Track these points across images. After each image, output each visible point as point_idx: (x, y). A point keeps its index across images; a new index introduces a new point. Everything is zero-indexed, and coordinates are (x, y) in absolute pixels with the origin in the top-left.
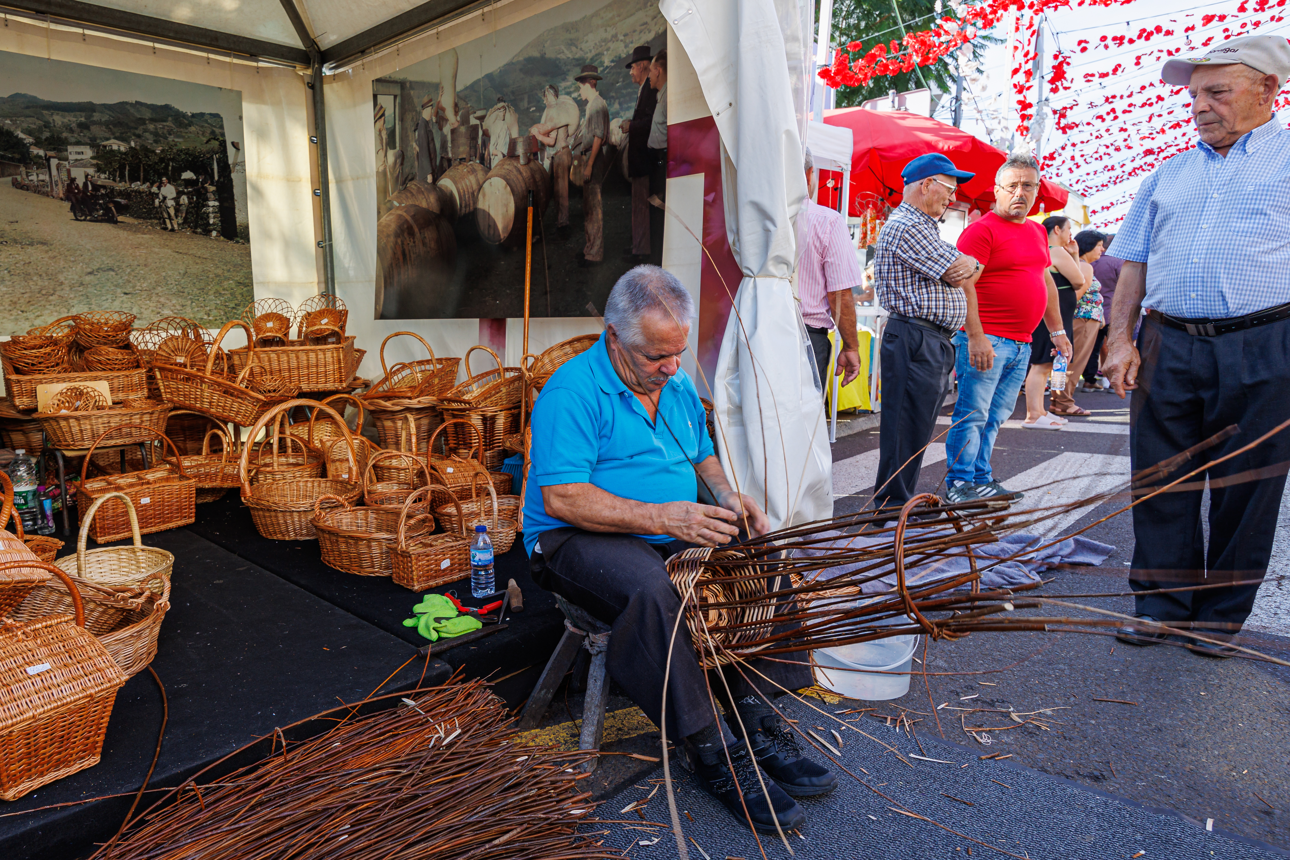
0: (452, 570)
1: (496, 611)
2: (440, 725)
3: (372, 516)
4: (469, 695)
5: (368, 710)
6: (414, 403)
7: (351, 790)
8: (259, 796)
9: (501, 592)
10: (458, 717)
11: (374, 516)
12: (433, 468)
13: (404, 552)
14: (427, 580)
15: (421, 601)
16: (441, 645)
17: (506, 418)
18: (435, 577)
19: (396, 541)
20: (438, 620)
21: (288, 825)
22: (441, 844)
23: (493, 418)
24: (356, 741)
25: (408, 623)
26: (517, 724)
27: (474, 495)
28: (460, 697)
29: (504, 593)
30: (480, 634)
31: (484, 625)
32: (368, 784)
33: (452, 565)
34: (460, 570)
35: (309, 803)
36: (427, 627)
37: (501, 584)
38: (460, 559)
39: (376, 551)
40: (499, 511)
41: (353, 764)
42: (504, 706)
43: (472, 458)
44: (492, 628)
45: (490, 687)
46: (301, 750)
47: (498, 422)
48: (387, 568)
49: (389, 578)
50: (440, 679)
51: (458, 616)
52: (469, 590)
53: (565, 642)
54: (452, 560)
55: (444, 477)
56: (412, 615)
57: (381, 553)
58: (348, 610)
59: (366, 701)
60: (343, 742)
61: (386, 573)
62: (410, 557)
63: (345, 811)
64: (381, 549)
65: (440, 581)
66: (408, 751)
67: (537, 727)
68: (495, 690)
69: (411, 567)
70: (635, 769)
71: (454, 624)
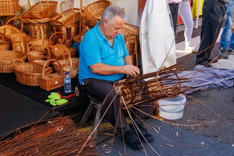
0: (58, 85)
1: (72, 97)
2: (58, 127)
3: (31, 66)
4: (65, 120)
5: (39, 124)
6: (41, 21)
7: (37, 142)
8: (15, 144)
9: (73, 91)
10: (62, 125)
11: (32, 66)
12: (50, 48)
13: (44, 79)
14: (51, 88)
15: (50, 95)
16: (57, 107)
17: (75, 28)
18: (53, 87)
19: (41, 76)
20: (56, 100)
21: (23, 150)
22: (60, 152)
23: (70, 29)
24: (37, 131)
25: (47, 101)
26: (77, 126)
27: (64, 58)
28: (63, 120)
29: (74, 92)
30: (68, 104)
31: (68, 101)
32: (41, 141)
33: (58, 83)
34: (61, 84)
35: (28, 145)
36: (53, 102)
37: (73, 89)
38: (61, 81)
39: (35, 78)
40: (72, 64)
41: (37, 137)
42: (74, 123)
43: (63, 44)
44: (71, 102)
45: (70, 118)
46: (24, 133)
47: (72, 30)
48: (38, 83)
49: (39, 86)
50: (57, 116)
51: (61, 99)
52: (64, 91)
53: (90, 106)
54: (58, 81)
55: (54, 52)
56: (48, 99)
57: (37, 79)
58: (28, 97)
59: (38, 122)
60: (34, 132)
61: (38, 85)
62: (46, 81)
63: (37, 146)
64: (36, 78)
65: (55, 88)
66: (50, 133)
67: (83, 128)
68: (72, 118)
69: (46, 84)
70: (107, 137)
71: (60, 101)
